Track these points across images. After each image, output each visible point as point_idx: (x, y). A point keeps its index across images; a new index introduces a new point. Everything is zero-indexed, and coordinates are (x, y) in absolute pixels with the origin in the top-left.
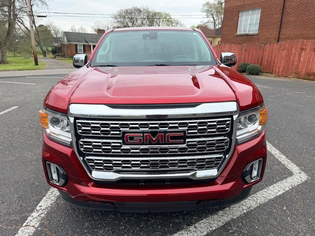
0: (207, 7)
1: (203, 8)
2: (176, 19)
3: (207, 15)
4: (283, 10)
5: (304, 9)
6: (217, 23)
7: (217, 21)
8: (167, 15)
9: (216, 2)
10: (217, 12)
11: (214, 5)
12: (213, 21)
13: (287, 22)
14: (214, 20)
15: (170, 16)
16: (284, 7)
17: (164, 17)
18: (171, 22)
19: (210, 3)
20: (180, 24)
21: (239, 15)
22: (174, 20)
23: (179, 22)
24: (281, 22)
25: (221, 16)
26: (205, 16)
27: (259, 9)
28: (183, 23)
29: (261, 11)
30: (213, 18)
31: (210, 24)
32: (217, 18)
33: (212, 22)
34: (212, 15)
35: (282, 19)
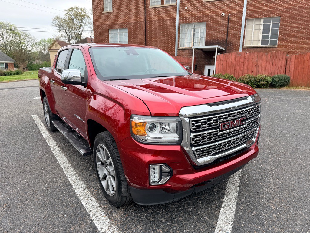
0: (57, 21)
1: (54, 22)
2: (24, 32)
3: (58, 29)
4: (145, 31)
5: (161, 32)
6: (71, 38)
7: (71, 36)
8: (12, 26)
9: (67, 17)
10: (69, 27)
11: (64, 20)
12: (66, 35)
13: (150, 42)
14: (68, 35)
15: (15, 27)
16: (145, 29)
17: (8, 28)
18: (19, 34)
19: (60, 18)
20: (29, 36)
21: (109, 32)
22: (22, 32)
23: (28, 35)
24: (146, 41)
25: (74, 31)
26: (57, 31)
27: (125, 28)
28: (33, 36)
29: (128, 31)
30: (66, 32)
31: (64, 38)
32: (70, 33)
33: (66, 37)
34: (65, 29)
35: (146, 39)
